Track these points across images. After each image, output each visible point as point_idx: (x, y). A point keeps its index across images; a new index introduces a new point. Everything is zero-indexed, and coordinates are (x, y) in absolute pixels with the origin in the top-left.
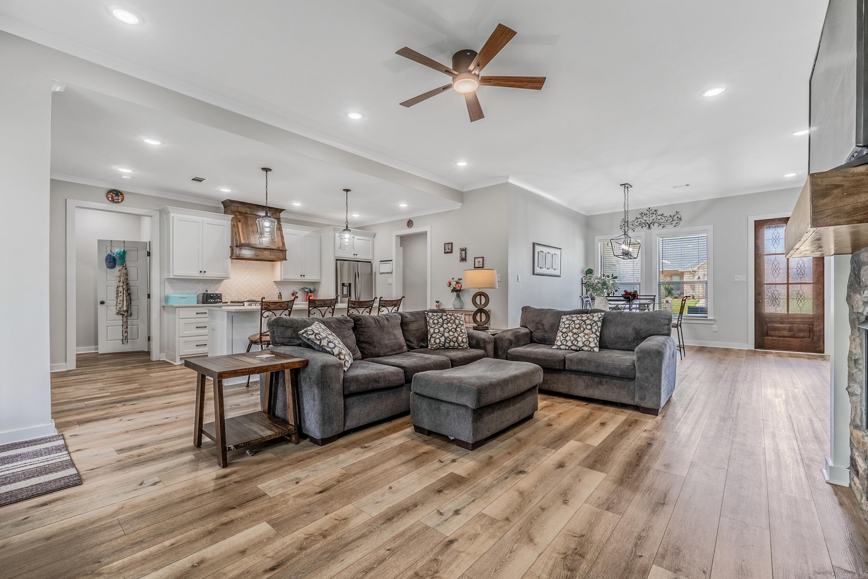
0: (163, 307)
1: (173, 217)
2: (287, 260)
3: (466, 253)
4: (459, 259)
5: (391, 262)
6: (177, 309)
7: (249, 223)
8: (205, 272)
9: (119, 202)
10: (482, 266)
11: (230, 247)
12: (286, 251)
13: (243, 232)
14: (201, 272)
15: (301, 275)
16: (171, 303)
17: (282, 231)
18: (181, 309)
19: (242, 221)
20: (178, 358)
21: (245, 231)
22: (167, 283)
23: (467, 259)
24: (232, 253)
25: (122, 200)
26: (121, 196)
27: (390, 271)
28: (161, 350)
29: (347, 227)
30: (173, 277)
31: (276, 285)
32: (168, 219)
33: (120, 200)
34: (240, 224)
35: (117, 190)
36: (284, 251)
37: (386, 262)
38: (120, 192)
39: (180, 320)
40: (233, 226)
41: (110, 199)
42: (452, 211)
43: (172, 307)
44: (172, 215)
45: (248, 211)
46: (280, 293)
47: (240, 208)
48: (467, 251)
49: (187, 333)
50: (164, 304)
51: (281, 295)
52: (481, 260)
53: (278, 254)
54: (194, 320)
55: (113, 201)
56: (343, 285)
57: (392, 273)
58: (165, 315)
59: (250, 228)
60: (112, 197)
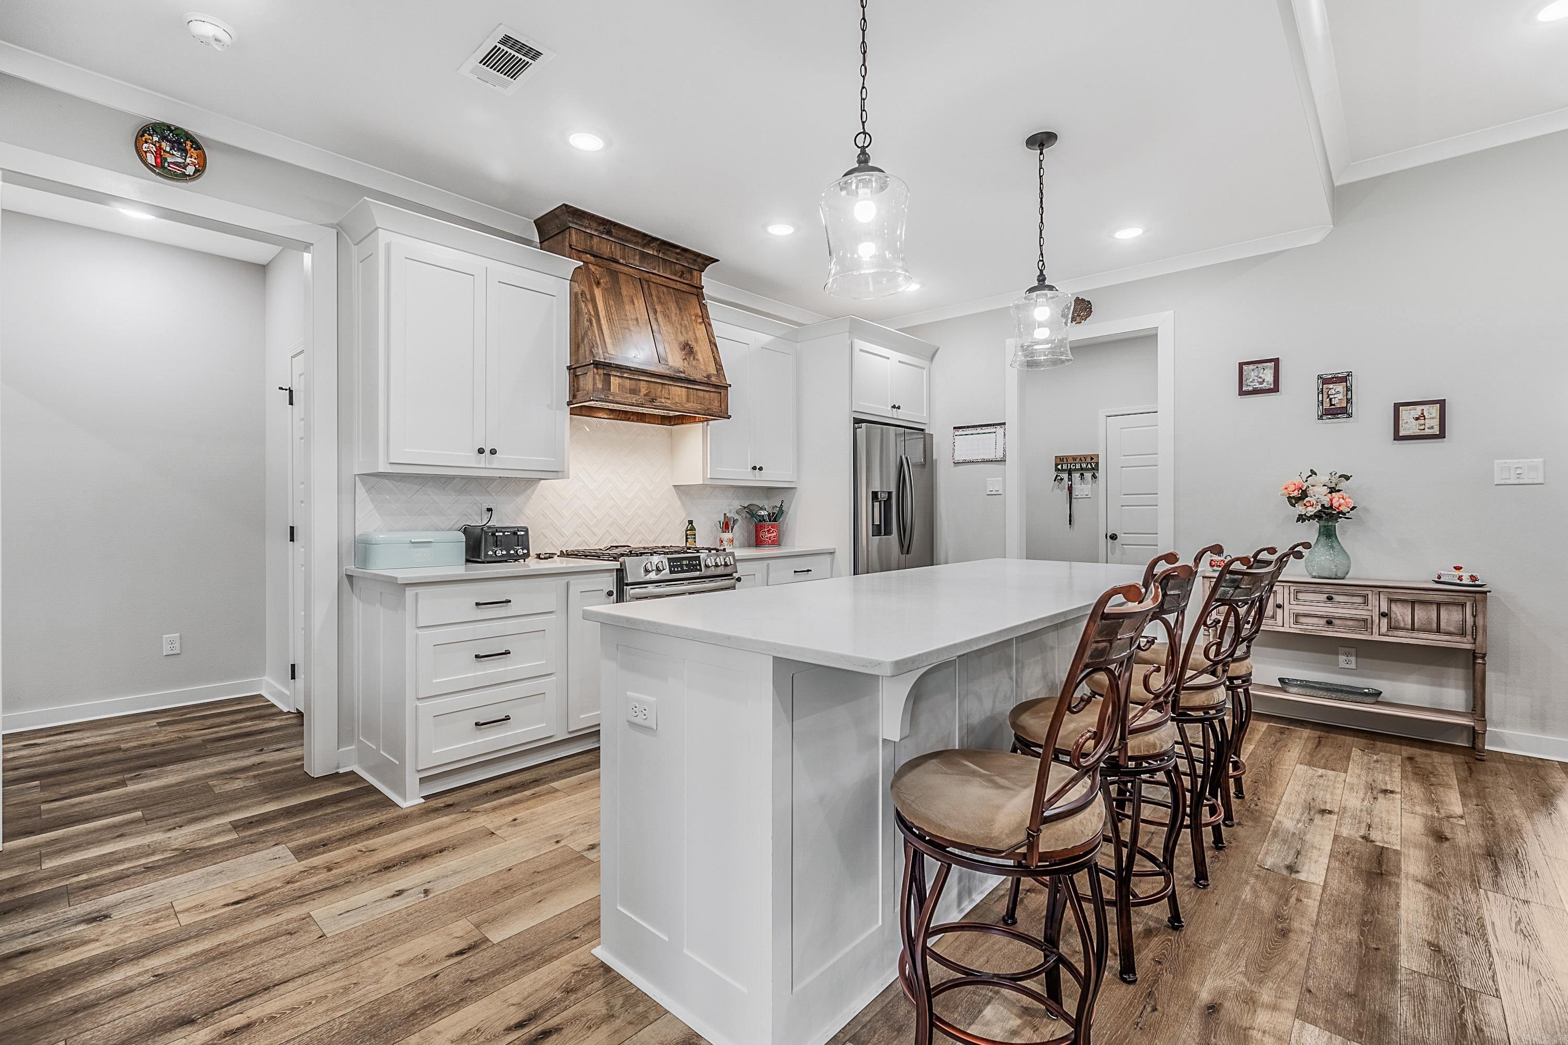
0: (350, 577)
1: (388, 246)
2: (729, 417)
3: (1348, 389)
4: (1313, 410)
5: (999, 430)
6: (410, 592)
7: (624, 293)
8: (493, 452)
9: (184, 177)
10: (1436, 431)
11: (569, 368)
12: (726, 388)
13: (610, 320)
14: (481, 451)
15: (754, 468)
16: (381, 567)
17: (710, 325)
18: (420, 590)
19: (603, 285)
20: (412, 780)
21: (615, 317)
22: (361, 491)
23: (1355, 409)
24: (574, 391)
25: (196, 171)
26: (194, 153)
27: (999, 455)
28: (345, 733)
29: (1042, 278)
30: (390, 469)
31: (680, 498)
32: (368, 258)
33: (190, 170)
34: (598, 292)
35: (177, 128)
36: (721, 388)
37: (979, 430)
38: (189, 137)
39: (421, 632)
40: (575, 300)
41: (151, 159)
42: (1285, 251)
43: (391, 582)
44: (383, 237)
45: (618, 253)
46: (691, 522)
47: (595, 240)
48: (1355, 383)
49: (443, 681)
50: (350, 568)
51: (693, 529)
52: (1434, 410)
53: (707, 395)
54: (467, 631)
55: (161, 168)
56: (875, 495)
57: (1003, 460)
58: (357, 607)
59: (627, 307)
60: (159, 153)
